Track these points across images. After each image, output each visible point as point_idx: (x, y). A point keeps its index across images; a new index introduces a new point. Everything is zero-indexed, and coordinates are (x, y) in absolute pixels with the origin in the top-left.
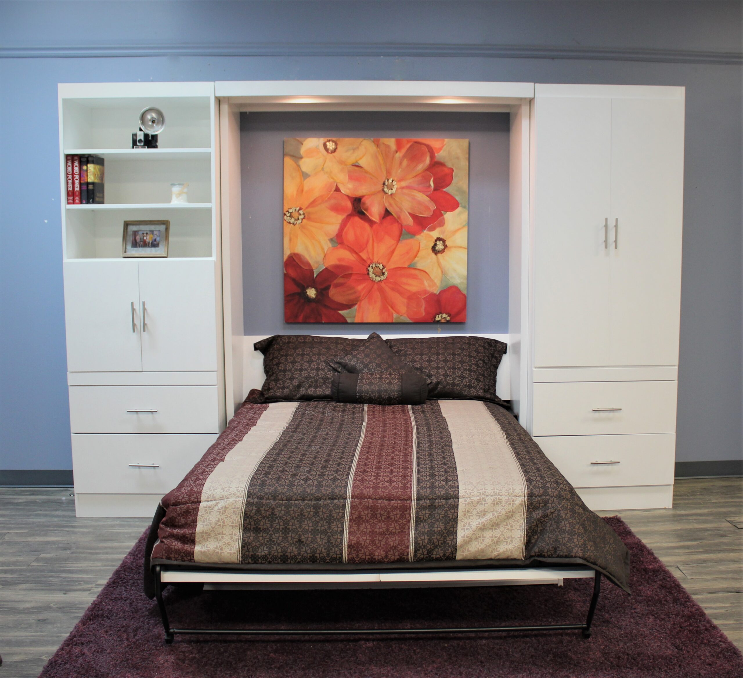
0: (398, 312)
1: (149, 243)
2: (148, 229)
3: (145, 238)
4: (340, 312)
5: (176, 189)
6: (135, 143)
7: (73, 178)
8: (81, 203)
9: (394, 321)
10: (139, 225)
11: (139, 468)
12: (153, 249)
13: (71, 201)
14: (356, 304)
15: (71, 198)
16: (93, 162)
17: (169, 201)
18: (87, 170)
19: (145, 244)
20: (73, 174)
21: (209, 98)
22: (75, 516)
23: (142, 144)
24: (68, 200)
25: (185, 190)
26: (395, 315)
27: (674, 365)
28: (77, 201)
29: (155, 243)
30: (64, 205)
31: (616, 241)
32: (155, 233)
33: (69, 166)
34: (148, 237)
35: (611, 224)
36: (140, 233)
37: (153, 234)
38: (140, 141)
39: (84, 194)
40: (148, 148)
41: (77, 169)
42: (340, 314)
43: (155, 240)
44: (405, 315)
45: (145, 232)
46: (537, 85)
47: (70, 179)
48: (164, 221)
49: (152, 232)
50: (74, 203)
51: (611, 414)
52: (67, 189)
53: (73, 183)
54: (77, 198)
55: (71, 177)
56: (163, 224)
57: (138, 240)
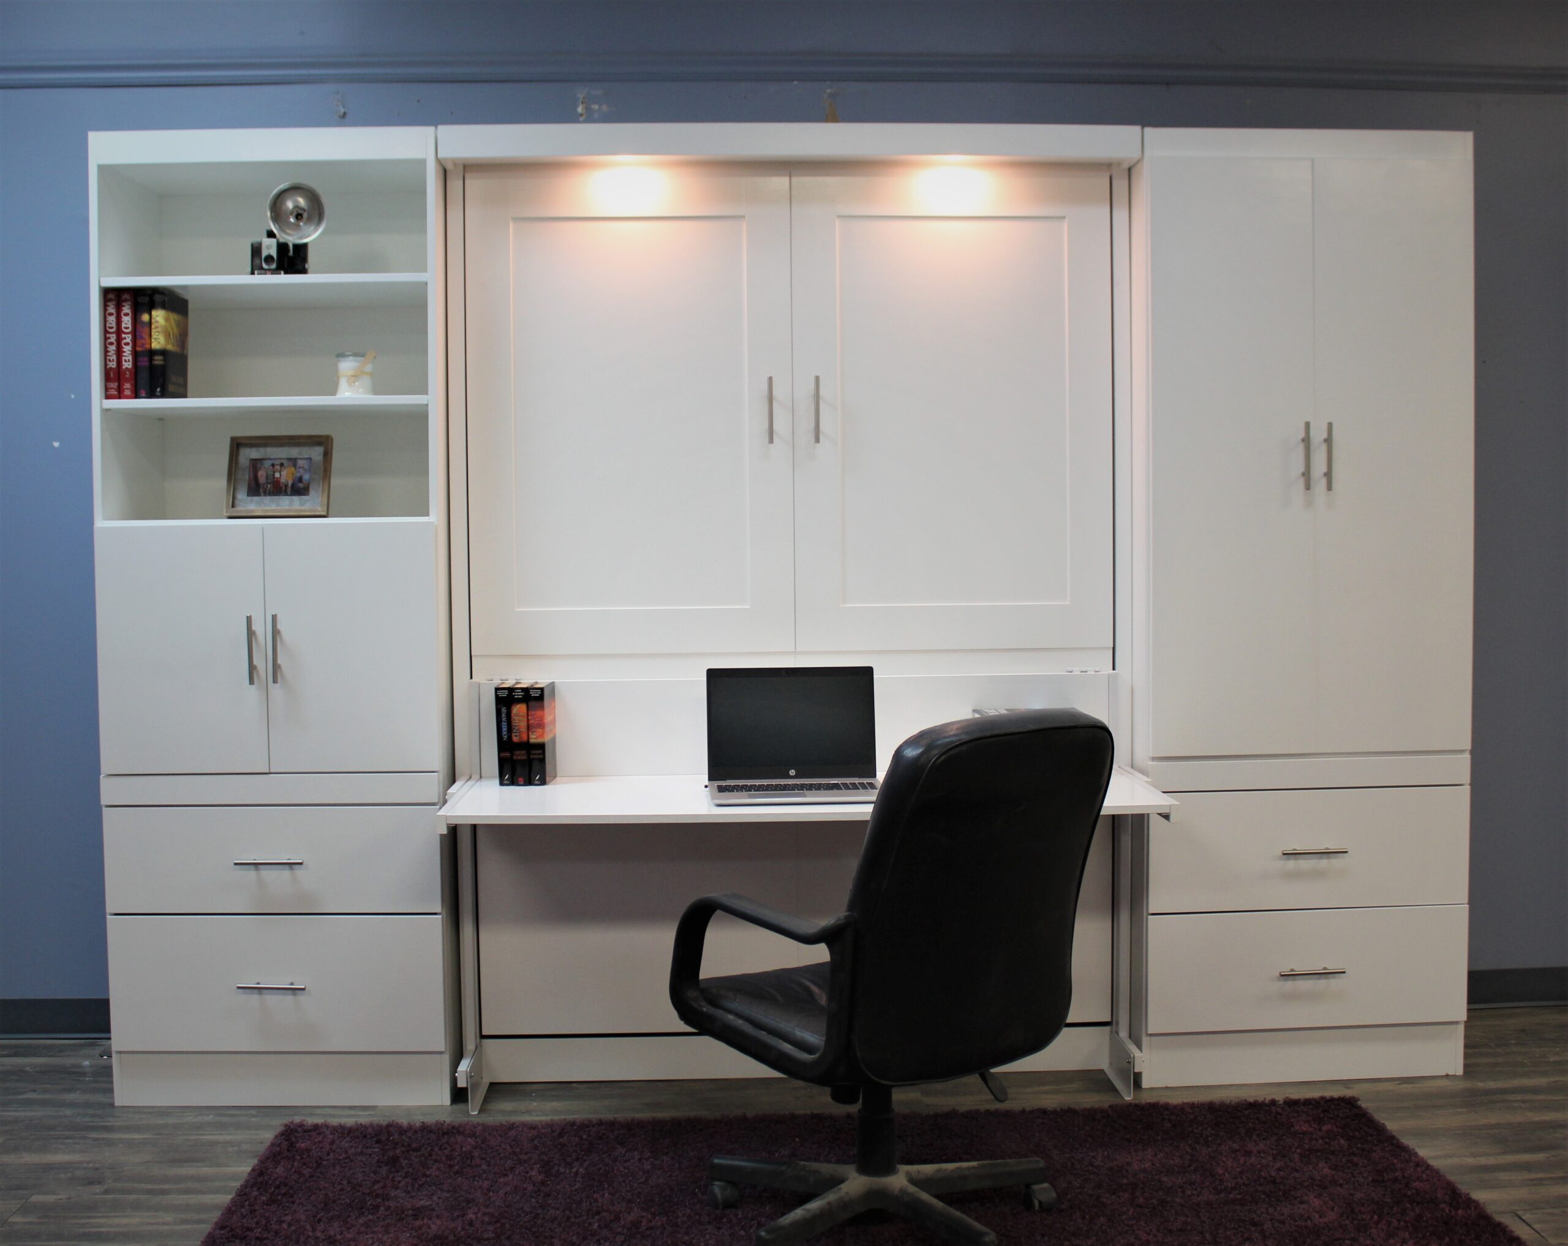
1: (286, 486)
2: (284, 456)
3: (277, 475)
5: (347, 366)
6: (256, 264)
7: (119, 340)
8: (136, 396)
10: (265, 445)
11: (260, 994)
12: (296, 498)
13: (114, 392)
15: (114, 385)
16: (163, 306)
17: (333, 392)
18: (150, 323)
19: (277, 489)
20: (119, 332)
21: (423, 163)
22: (112, 1105)
23: (274, 266)
24: (107, 389)
25: (369, 368)
27: (1462, 751)
28: (128, 392)
29: (301, 485)
30: (98, 402)
31: (1328, 475)
32: (300, 463)
33: (111, 314)
34: (284, 473)
35: (1318, 435)
36: (267, 464)
37: (295, 466)
38: (269, 259)
39: (144, 376)
40: (286, 273)
41: (127, 321)
43: (300, 479)
45: (278, 462)
46: (1147, 130)
47: (111, 344)
48: (320, 437)
49: (293, 461)
50: (120, 395)
51: (1324, 863)
52: (106, 365)
53: (119, 352)
54: (127, 385)
55: (113, 338)
56: (319, 444)
57: (262, 479)
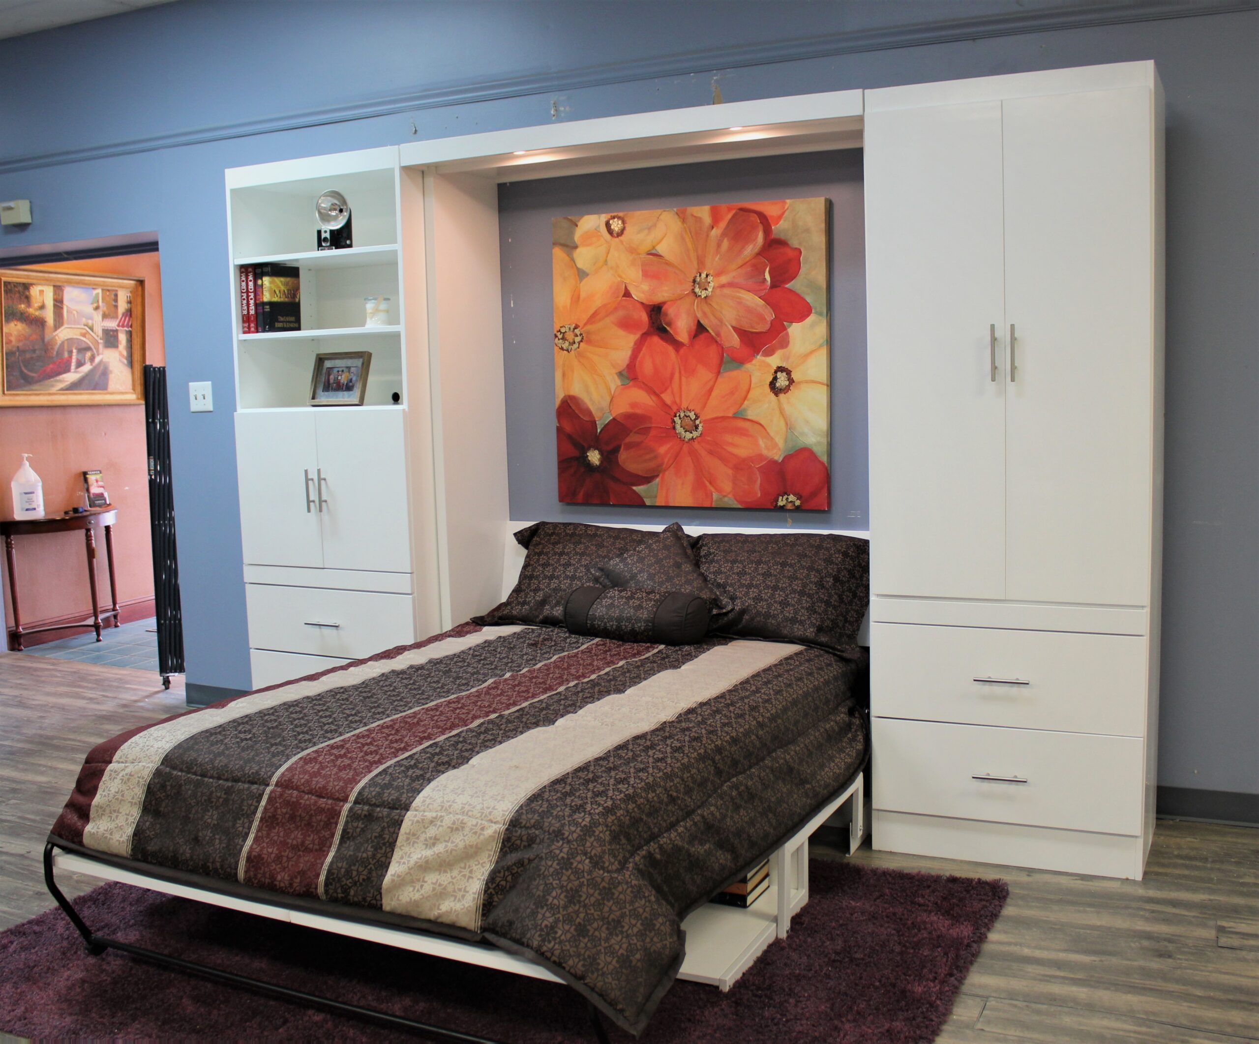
0: (719, 490)
1: (343, 385)
2: (343, 365)
3: (339, 378)
4: (634, 488)
5: (370, 306)
6: (320, 242)
7: (248, 296)
8: (257, 332)
9: (714, 505)
10: (335, 358)
12: (346, 393)
13: (246, 329)
14: (657, 476)
15: (246, 325)
16: (267, 274)
18: (262, 285)
19: (339, 387)
20: (248, 292)
21: (393, 169)
23: (328, 244)
24: (243, 327)
26: (715, 496)
27: (1143, 607)
28: (253, 329)
29: (350, 385)
30: (238, 335)
31: (1013, 368)
32: (353, 369)
33: (243, 281)
34: (343, 376)
35: (1003, 335)
36: (335, 370)
37: (349, 372)
38: (325, 239)
39: (260, 318)
40: (336, 248)
41: (251, 284)
42: (634, 491)
43: (351, 381)
44: (730, 496)
45: (341, 369)
46: (867, 91)
47: (244, 299)
48: (361, 352)
49: (349, 368)
50: (249, 332)
51: (1015, 690)
52: (242, 312)
53: (248, 304)
54: (252, 325)
55: (245, 296)
56: (361, 357)
57: (332, 381)
